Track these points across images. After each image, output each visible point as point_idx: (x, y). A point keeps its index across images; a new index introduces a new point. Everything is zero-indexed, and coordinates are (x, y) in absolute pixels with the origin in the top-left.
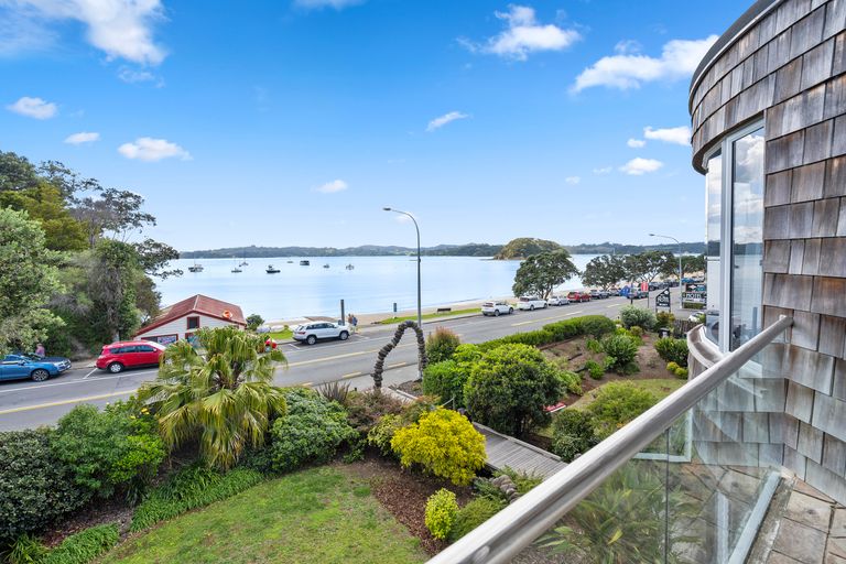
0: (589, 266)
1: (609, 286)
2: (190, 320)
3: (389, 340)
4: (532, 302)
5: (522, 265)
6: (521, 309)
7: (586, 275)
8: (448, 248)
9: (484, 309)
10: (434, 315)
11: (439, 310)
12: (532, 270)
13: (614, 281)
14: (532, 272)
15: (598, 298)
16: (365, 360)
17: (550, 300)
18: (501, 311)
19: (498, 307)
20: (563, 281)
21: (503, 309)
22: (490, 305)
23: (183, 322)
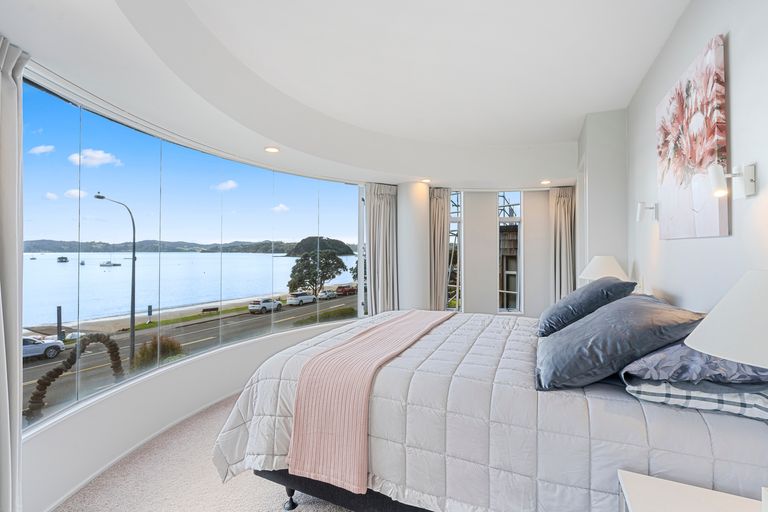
4: (300, 298)
5: (297, 261)
6: (291, 305)
8: (242, 244)
9: (251, 307)
10: (199, 316)
11: (204, 310)
12: (307, 266)
14: (305, 268)
17: (320, 295)
18: (268, 308)
19: (265, 304)
20: (334, 277)
21: (270, 306)
22: (257, 303)
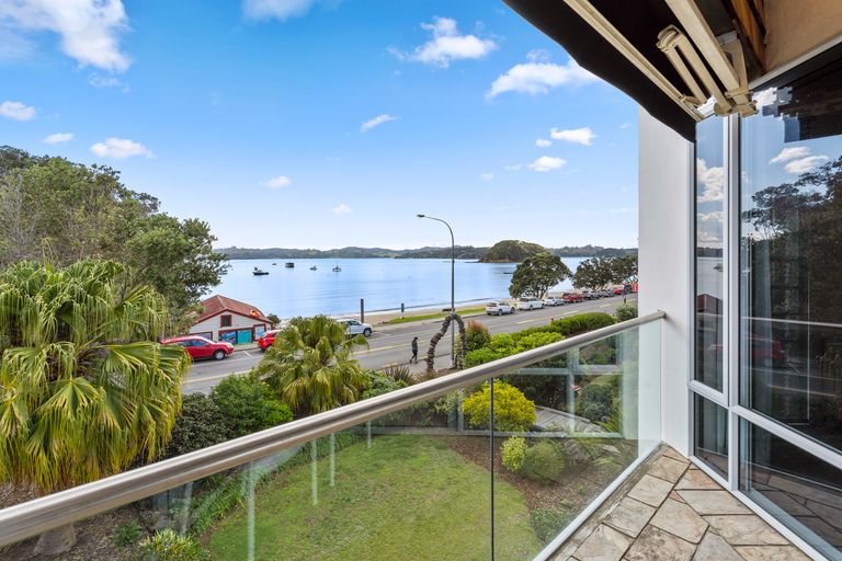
0: (579, 269)
1: (598, 288)
2: (223, 317)
3: (439, 330)
4: (530, 303)
5: (518, 267)
7: (577, 277)
8: (433, 250)
9: (488, 309)
11: (444, 310)
12: (529, 273)
13: (603, 283)
15: (589, 299)
16: (397, 353)
17: (547, 301)
18: (504, 311)
19: (500, 307)
20: (557, 283)
21: (506, 309)
22: (494, 305)
23: (217, 319)
